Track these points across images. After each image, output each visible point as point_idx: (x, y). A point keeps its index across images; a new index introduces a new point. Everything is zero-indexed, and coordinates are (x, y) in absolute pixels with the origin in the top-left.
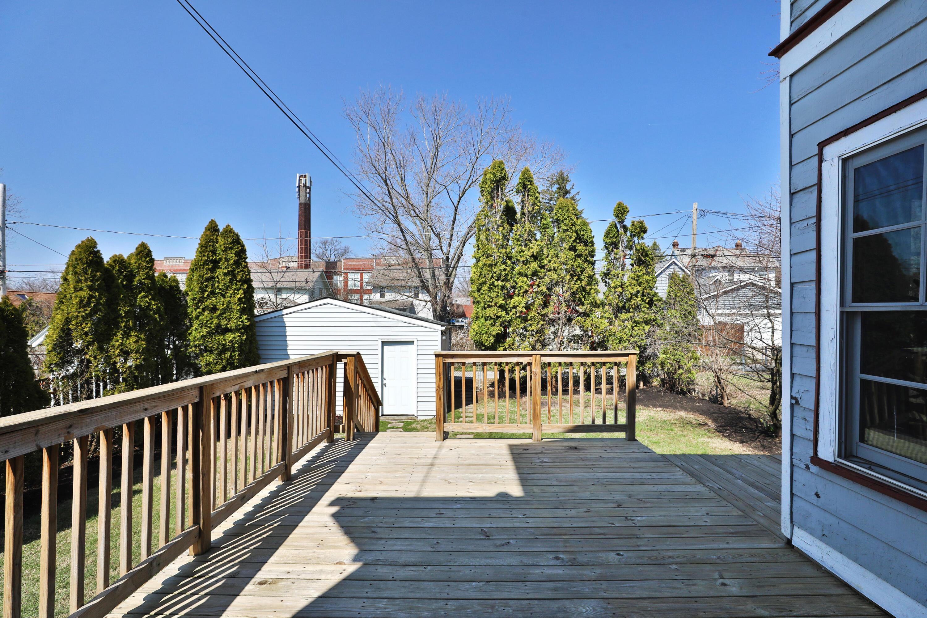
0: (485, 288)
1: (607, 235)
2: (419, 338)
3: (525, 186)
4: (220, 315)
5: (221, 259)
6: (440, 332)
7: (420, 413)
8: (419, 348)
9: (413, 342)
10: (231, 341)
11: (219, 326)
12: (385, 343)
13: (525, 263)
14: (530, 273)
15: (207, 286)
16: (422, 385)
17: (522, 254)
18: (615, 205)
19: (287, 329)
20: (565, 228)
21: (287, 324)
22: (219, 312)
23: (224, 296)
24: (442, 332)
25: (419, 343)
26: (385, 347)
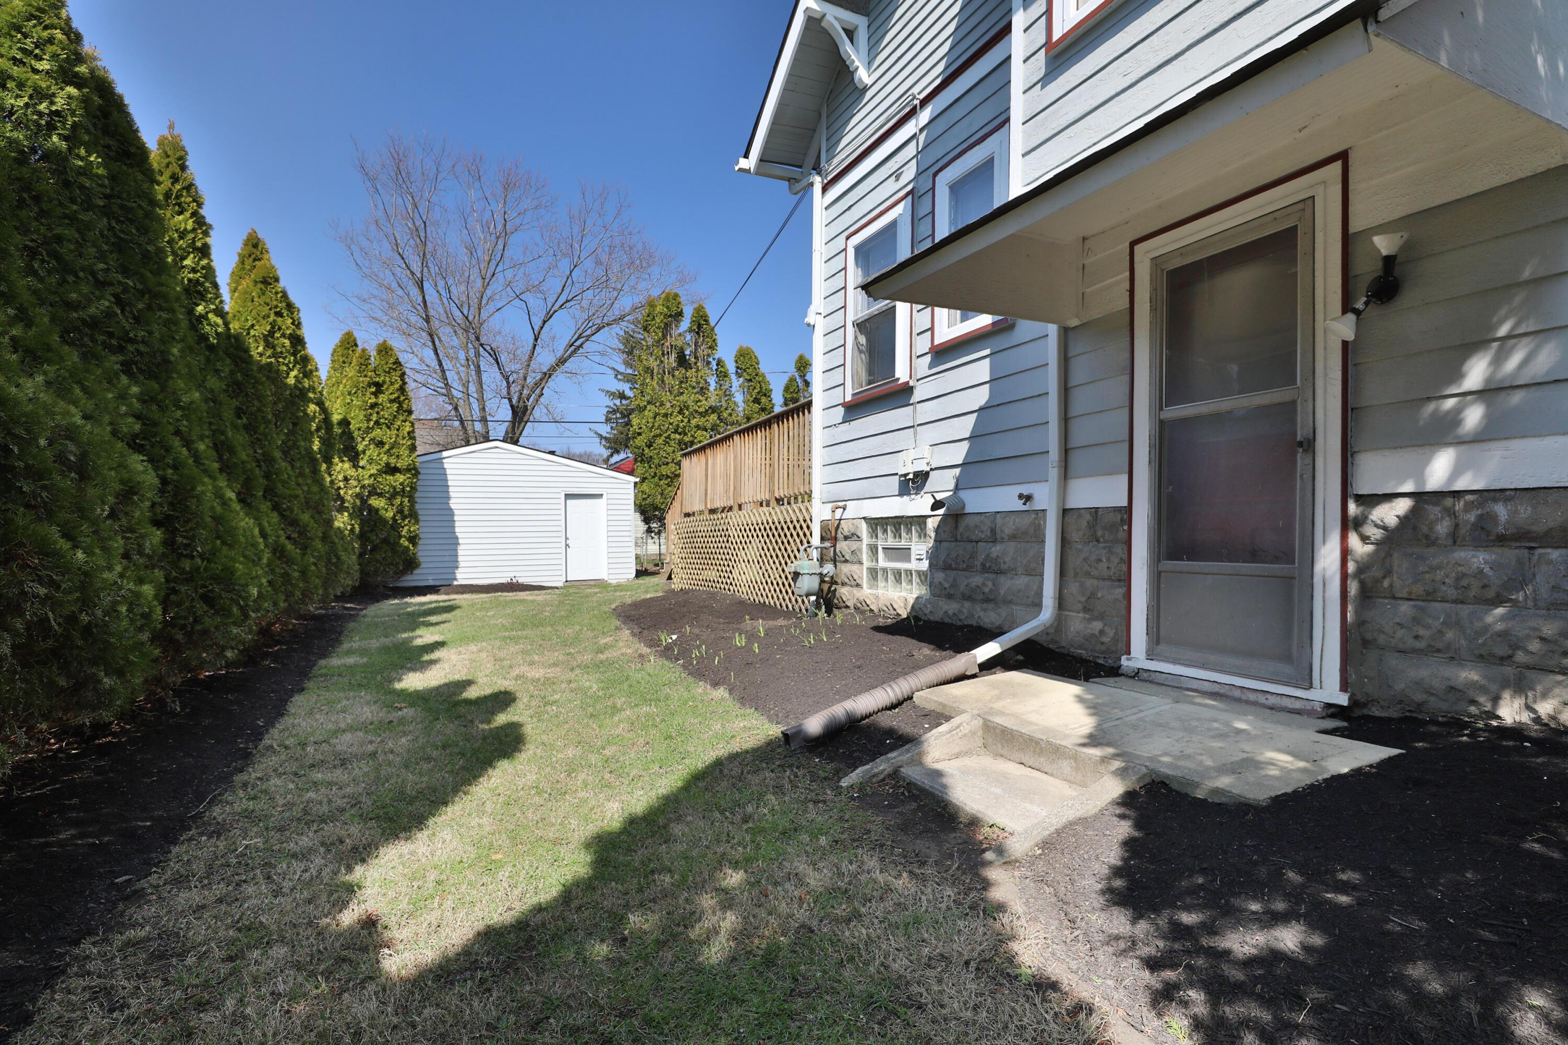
0: (660, 441)
1: (787, 389)
2: (609, 491)
3: (700, 326)
4: (389, 450)
5: (384, 382)
6: (633, 484)
7: (611, 577)
8: (610, 502)
9: (602, 495)
10: (401, 484)
11: (388, 464)
12: (568, 496)
13: (703, 414)
14: (709, 426)
15: (371, 414)
16: (613, 544)
17: (699, 404)
18: (796, 357)
19: (449, 477)
20: (748, 378)
21: (448, 472)
22: (387, 447)
23: (389, 428)
24: (636, 483)
25: (610, 496)
26: (568, 501)
